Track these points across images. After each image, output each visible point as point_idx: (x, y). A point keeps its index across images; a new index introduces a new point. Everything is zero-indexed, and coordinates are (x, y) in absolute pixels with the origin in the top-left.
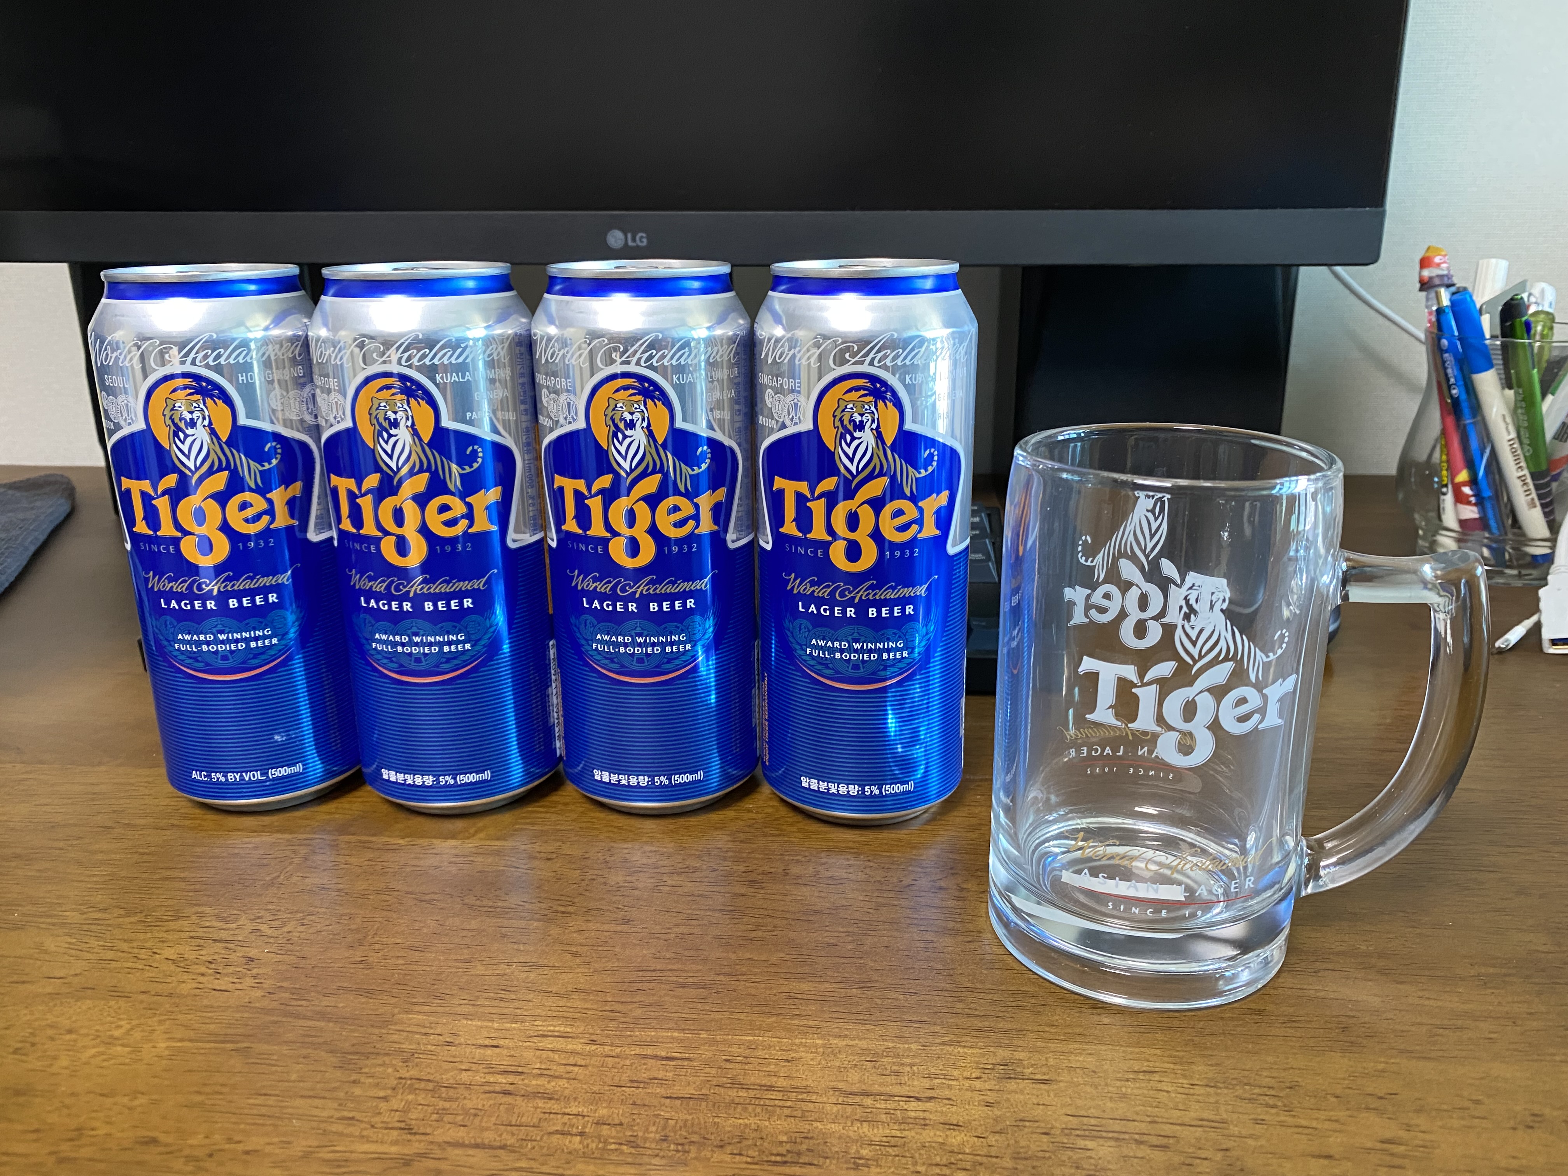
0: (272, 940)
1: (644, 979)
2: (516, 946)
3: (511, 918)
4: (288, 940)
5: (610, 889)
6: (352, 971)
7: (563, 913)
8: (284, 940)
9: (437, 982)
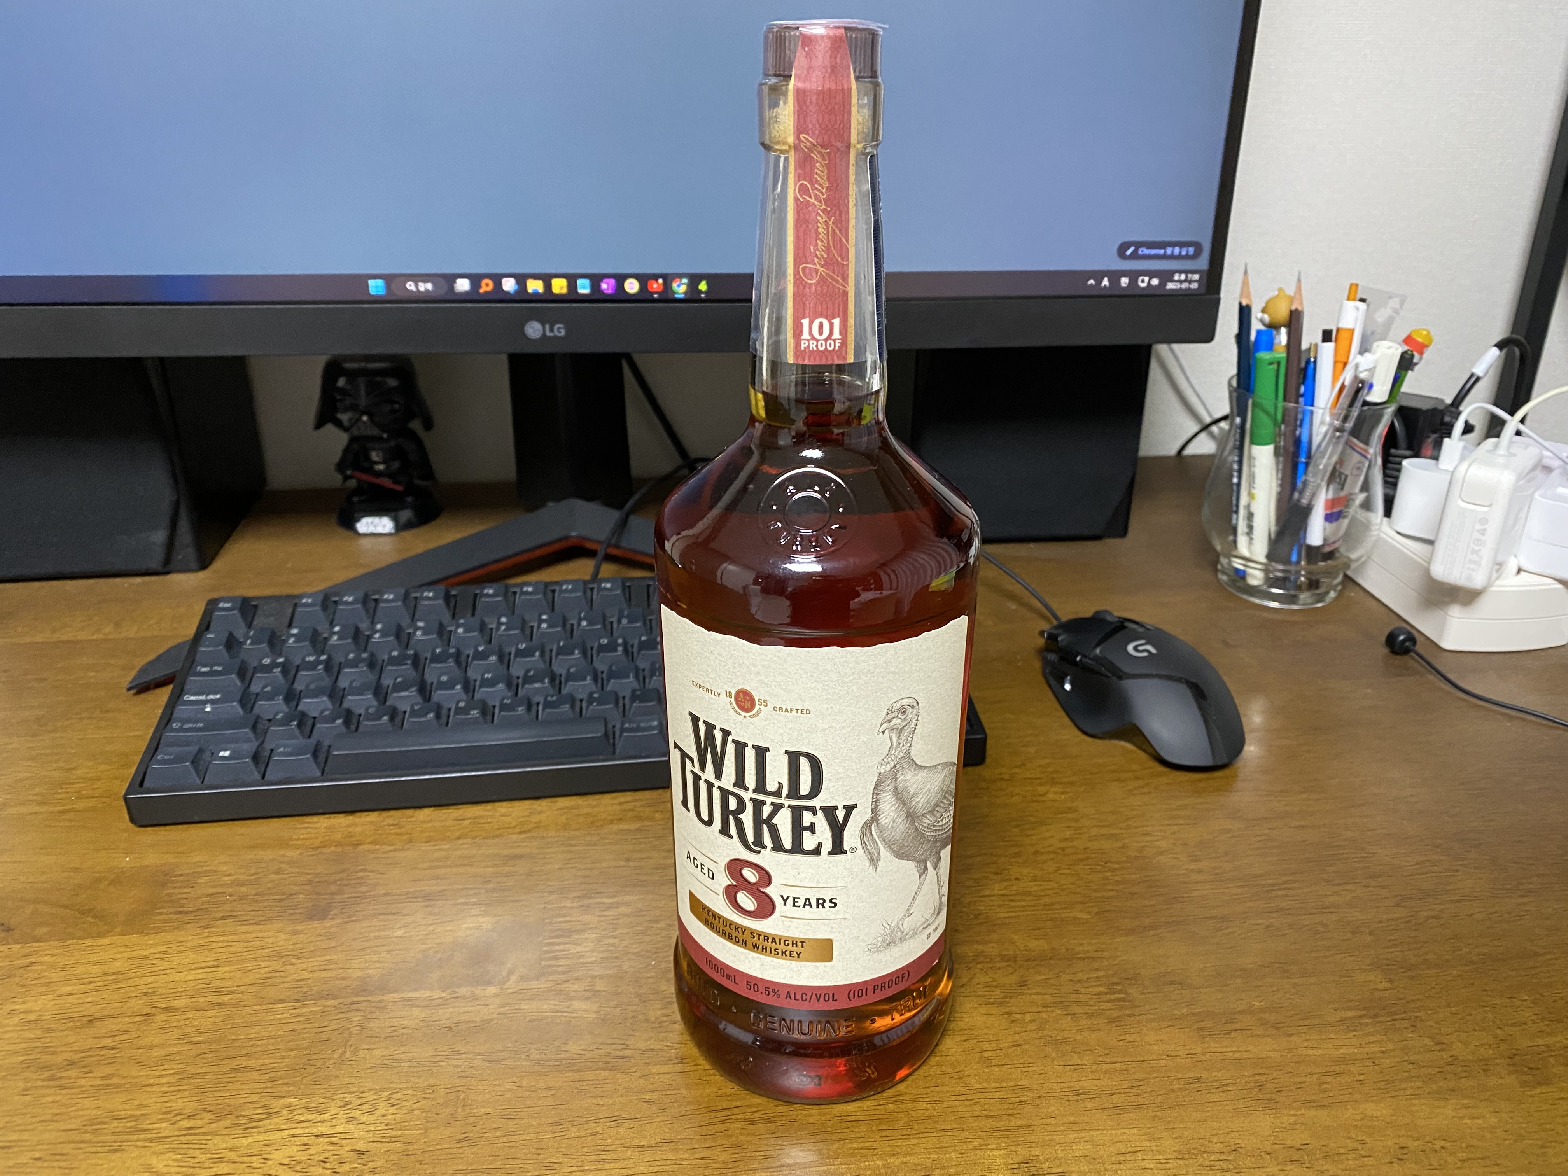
0: (372, 1128)
1: (717, 1120)
2: (595, 1101)
3: (578, 1071)
4: (387, 1125)
5: (654, 1025)
6: (461, 1151)
7: (623, 1058)
8: (383, 1127)
9: (541, 1151)
